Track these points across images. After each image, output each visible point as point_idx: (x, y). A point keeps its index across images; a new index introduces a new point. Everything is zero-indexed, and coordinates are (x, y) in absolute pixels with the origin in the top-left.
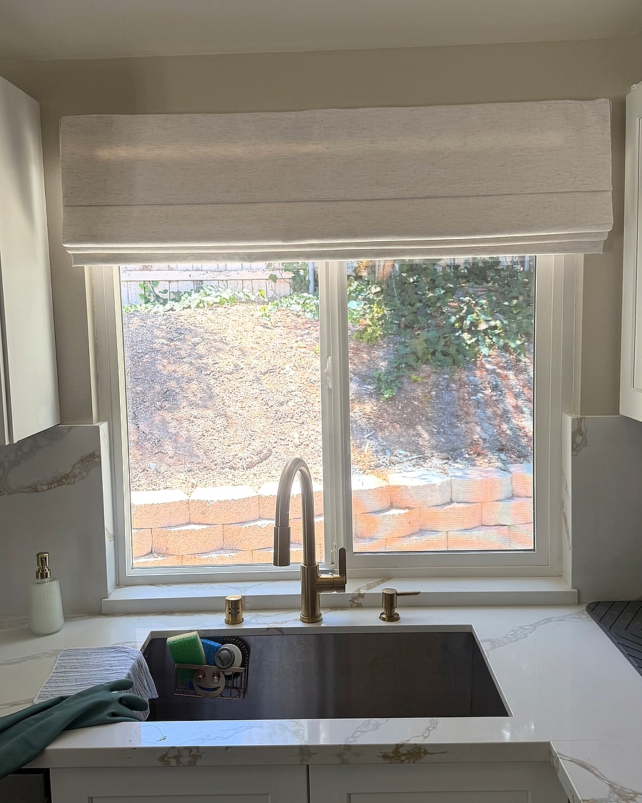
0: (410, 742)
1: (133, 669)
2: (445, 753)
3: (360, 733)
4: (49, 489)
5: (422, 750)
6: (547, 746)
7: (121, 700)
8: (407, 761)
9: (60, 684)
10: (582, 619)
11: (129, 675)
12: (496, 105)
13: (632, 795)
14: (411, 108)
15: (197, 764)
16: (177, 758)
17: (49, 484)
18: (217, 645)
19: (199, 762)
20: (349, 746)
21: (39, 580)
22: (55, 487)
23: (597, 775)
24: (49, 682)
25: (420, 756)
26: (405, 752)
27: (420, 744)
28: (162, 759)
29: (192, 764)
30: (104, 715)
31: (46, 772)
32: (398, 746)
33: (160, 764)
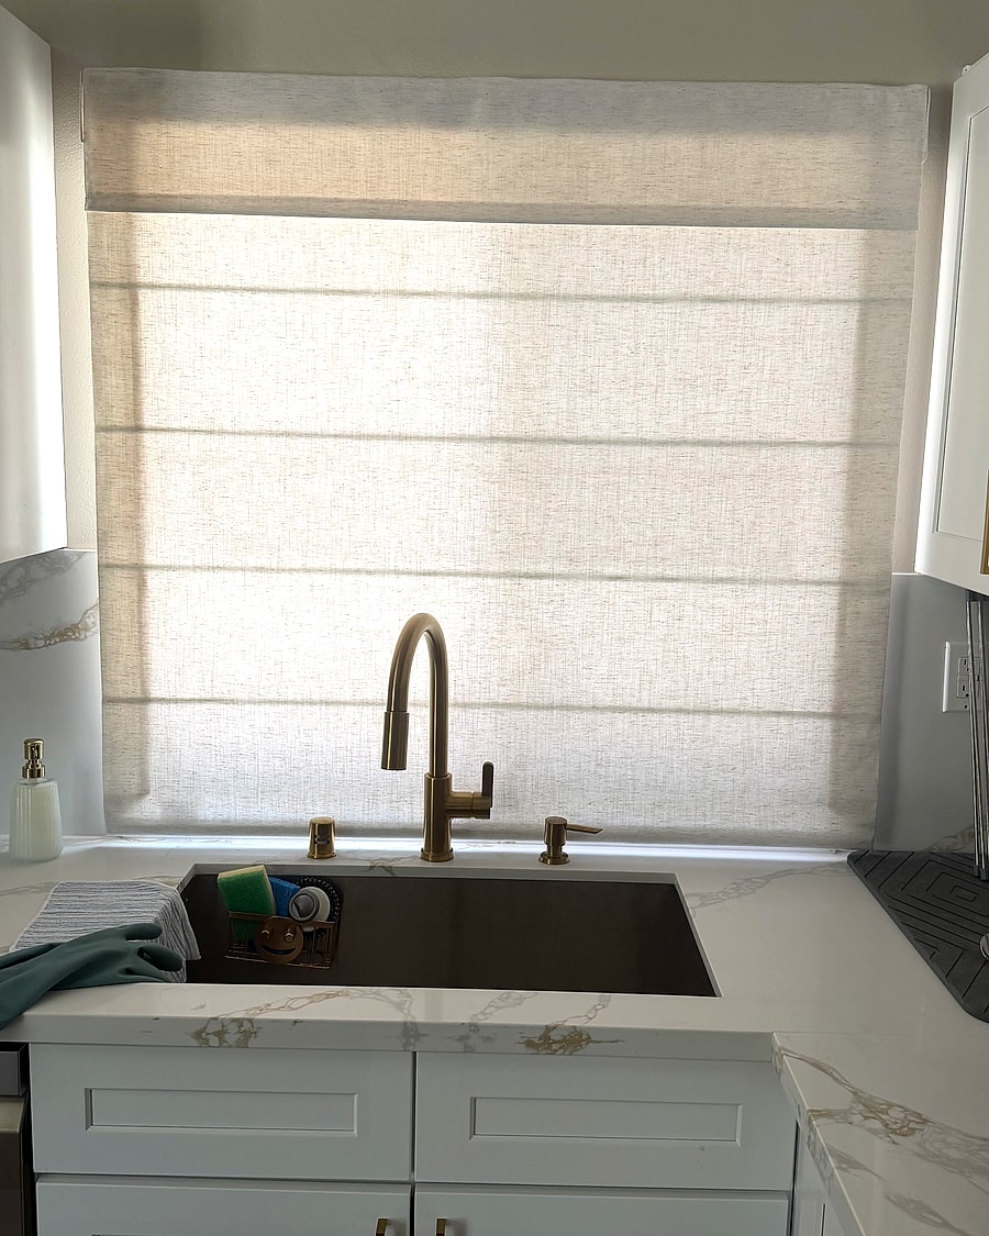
0: (567, 1024)
1: (164, 913)
2: (616, 1042)
3: (494, 1009)
4: (46, 645)
5: (584, 1037)
6: (767, 1037)
7: (141, 952)
8: (561, 1051)
9: (51, 929)
10: (837, 872)
11: (156, 920)
12: (755, 85)
13: (884, 1107)
14: (624, 83)
15: (249, 1045)
16: (220, 1034)
17: (46, 638)
18: (293, 886)
19: (252, 1042)
20: (476, 1026)
21: (26, 781)
22: (56, 642)
23: (836, 1079)
24: (35, 925)
25: (581, 1046)
26: (556, 1038)
27: (580, 1028)
28: (198, 1035)
29: (243, 1044)
30: (115, 970)
31: (22, 1050)
32: (548, 1029)
33: (194, 1042)
